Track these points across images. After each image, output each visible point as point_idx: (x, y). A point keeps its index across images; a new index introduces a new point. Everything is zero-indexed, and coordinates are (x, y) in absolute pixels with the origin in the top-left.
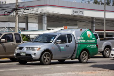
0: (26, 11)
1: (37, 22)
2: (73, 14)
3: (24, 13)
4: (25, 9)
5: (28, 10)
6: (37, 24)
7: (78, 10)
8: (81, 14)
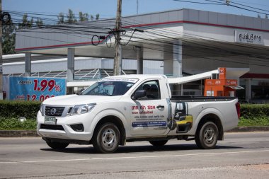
0: (137, 34)
1: (162, 58)
2: (239, 41)
3: (133, 39)
4: (135, 30)
5: (143, 31)
6: (162, 63)
7: (250, 33)
8: (256, 42)
